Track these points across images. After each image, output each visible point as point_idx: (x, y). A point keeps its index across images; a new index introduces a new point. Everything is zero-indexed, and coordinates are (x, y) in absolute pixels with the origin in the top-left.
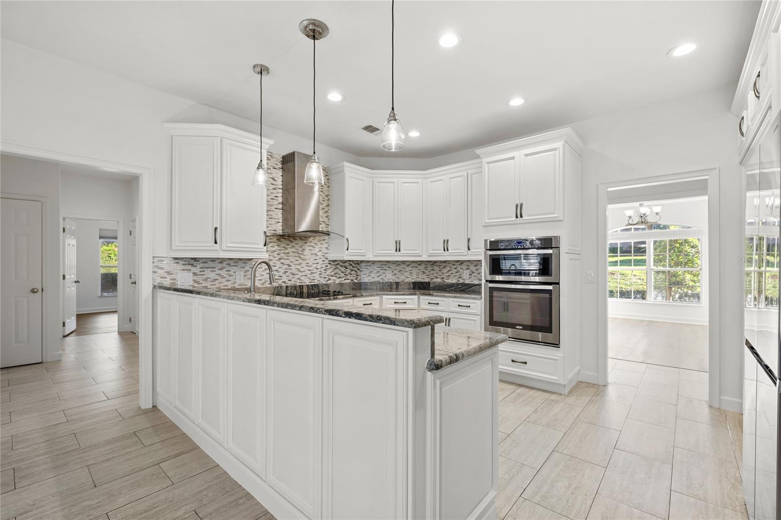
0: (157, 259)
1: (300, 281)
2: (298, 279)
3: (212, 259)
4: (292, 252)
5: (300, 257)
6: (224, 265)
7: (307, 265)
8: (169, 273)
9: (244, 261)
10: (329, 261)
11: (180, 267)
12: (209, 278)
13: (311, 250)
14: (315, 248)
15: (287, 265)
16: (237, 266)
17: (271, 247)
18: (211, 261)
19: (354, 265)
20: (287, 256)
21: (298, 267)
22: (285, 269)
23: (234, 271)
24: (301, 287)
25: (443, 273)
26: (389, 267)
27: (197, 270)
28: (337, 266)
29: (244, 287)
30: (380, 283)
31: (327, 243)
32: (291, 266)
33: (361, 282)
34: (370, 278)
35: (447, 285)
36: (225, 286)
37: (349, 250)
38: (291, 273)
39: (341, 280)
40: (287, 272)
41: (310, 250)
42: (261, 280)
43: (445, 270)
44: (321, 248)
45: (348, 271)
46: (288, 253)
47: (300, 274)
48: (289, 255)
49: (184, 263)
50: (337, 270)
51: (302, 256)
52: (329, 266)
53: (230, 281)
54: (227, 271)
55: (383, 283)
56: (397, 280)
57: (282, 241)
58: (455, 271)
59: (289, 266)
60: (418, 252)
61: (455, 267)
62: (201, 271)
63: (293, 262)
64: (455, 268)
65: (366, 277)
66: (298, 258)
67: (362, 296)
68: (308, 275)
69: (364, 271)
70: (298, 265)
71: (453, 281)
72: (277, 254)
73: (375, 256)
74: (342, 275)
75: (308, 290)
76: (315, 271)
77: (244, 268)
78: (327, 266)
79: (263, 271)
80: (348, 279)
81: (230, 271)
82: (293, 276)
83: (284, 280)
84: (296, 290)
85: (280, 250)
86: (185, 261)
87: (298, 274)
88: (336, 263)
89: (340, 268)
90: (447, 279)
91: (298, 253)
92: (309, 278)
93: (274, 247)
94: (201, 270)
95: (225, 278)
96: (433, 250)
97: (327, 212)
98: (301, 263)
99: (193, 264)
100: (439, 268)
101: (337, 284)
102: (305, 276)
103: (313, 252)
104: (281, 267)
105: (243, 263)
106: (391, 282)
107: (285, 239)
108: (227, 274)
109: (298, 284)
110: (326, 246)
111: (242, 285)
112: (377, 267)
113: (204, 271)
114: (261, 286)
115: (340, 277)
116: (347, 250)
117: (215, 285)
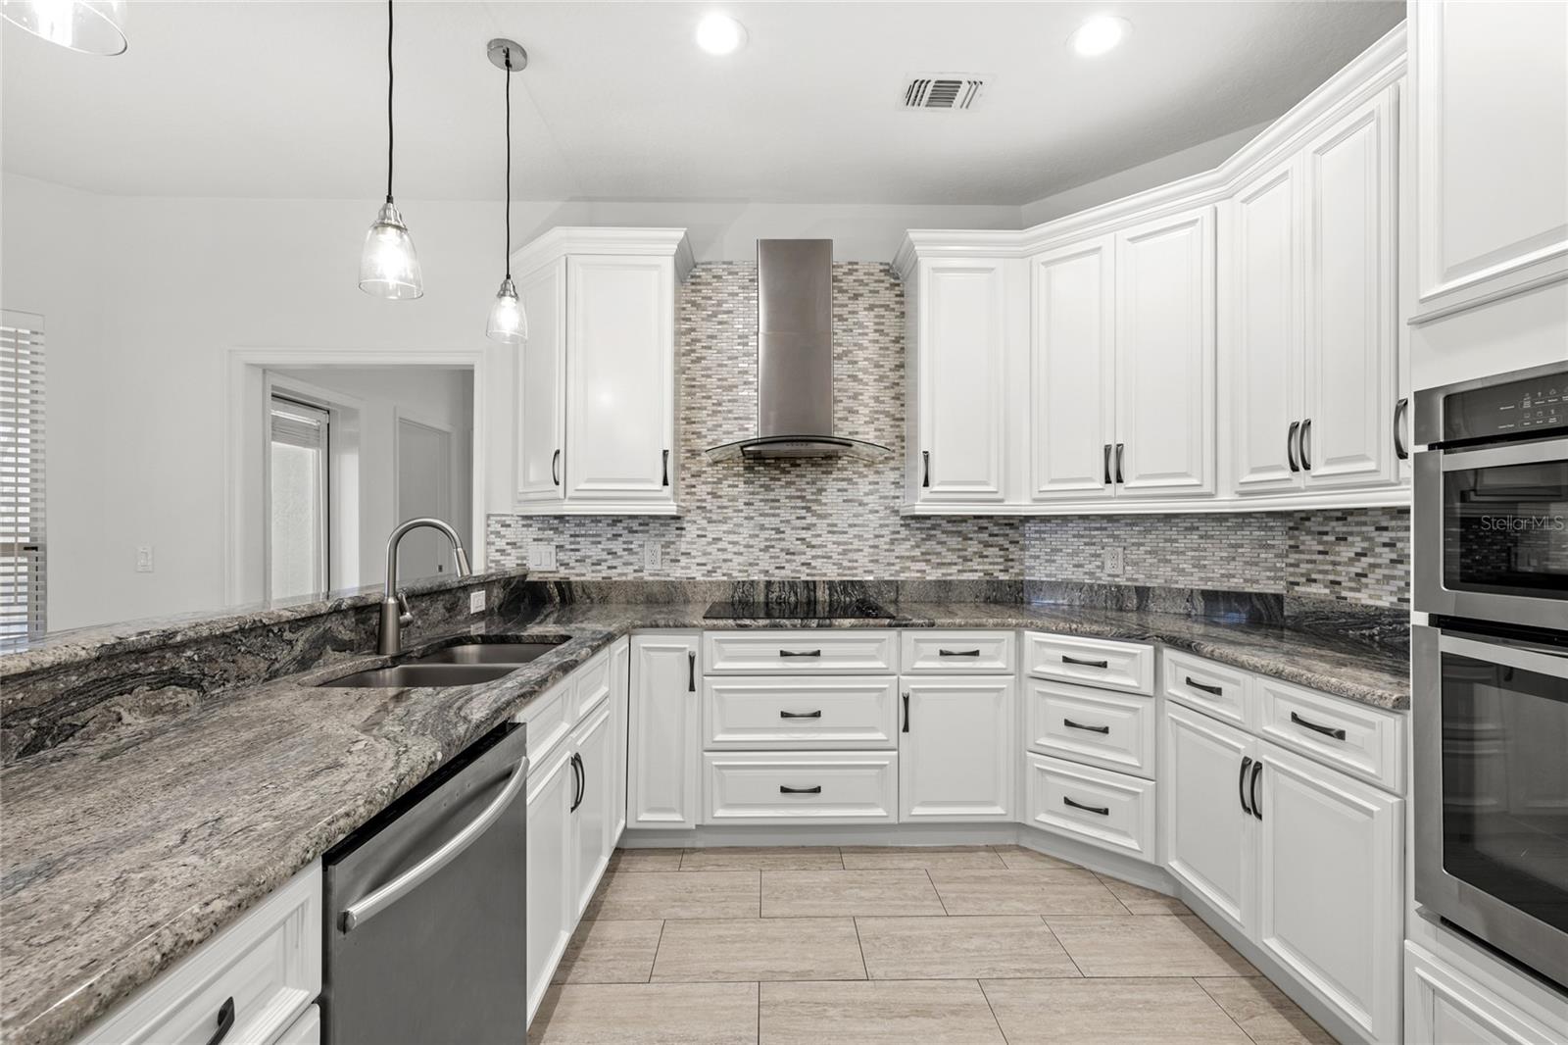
0: (495, 518)
1: (808, 571)
2: (803, 564)
3: (594, 518)
4: (787, 497)
5: (808, 509)
6: (619, 529)
7: (830, 529)
8: (513, 544)
9: (662, 522)
10: (904, 518)
11: (533, 532)
12: (590, 557)
13: (846, 490)
14: (856, 484)
15: (772, 529)
16: (647, 532)
17: (730, 486)
18: (592, 521)
19: (995, 530)
20: (771, 508)
21: (804, 534)
22: (767, 540)
23: (641, 543)
24: (811, 586)
25: (1334, 563)
26: (1116, 537)
27: (564, 539)
28: (933, 532)
29: (663, 579)
30: (1080, 587)
31: (898, 469)
32: (783, 532)
33: (1022, 582)
34: (1052, 569)
35: (1351, 615)
36: (620, 575)
37: (934, 487)
38: (782, 550)
39: (944, 571)
40: (773, 547)
41: (839, 490)
42: (704, 565)
43: (1346, 552)
44: (877, 483)
45: (973, 547)
46: (773, 501)
47: (810, 552)
48: (777, 504)
49: (541, 526)
50: (931, 545)
51: (815, 507)
52: (904, 532)
53: (631, 564)
54: (624, 543)
55: (1091, 586)
56: (1142, 580)
57: (759, 472)
58: (1388, 555)
59: (778, 531)
60: (1195, 482)
61: (1385, 537)
62: (571, 543)
63: (788, 521)
64: (1391, 545)
65: (1040, 565)
66: (803, 513)
67: (933, 625)
68: (835, 556)
69: (1034, 546)
70: (803, 529)
71: (1380, 598)
72: (746, 504)
73: (1035, 500)
74: (951, 557)
75: (830, 595)
76: (857, 544)
77: (664, 535)
78: (898, 532)
79: (709, 544)
80: (976, 571)
81: (631, 543)
82: (788, 557)
83: (763, 566)
84: (796, 594)
85: (753, 493)
86: (543, 522)
87: (804, 554)
88: (928, 524)
89: (943, 538)
90: (1352, 589)
91: (803, 498)
92: (840, 566)
93: (737, 486)
94: (572, 539)
95: (621, 557)
96: (1254, 471)
97: (898, 384)
98: (815, 525)
99: (557, 529)
100: (1320, 543)
101: (930, 582)
102: (824, 557)
103: (849, 495)
104: (757, 536)
105: (661, 525)
106: (1118, 587)
107: (766, 465)
108: (624, 550)
109: (804, 578)
110: (893, 476)
111: (658, 575)
112: (1074, 536)
113: (579, 543)
114: (702, 579)
115: (944, 564)
116: (926, 484)
117: (600, 571)
